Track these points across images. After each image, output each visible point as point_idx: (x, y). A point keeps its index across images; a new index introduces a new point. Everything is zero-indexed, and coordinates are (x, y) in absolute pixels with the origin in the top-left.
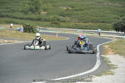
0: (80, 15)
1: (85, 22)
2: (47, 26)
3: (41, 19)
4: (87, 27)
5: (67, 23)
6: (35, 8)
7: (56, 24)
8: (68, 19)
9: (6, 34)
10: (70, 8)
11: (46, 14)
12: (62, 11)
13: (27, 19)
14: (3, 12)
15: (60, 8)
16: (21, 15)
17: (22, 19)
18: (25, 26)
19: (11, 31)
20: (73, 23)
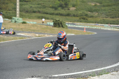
0: (108, 11)
1: (113, 18)
2: (75, 21)
3: (70, 14)
4: (114, 23)
5: (94, 18)
6: (65, 4)
7: (85, 19)
8: (96, 15)
9: (37, 28)
10: (98, 4)
11: (75, 10)
12: (90, 7)
13: (57, 14)
14: (35, 8)
15: (88, 4)
16: (52, 11)
17: (52, 14)
18: (55, 21)
19: (42, 26)
20: (101, 18)
